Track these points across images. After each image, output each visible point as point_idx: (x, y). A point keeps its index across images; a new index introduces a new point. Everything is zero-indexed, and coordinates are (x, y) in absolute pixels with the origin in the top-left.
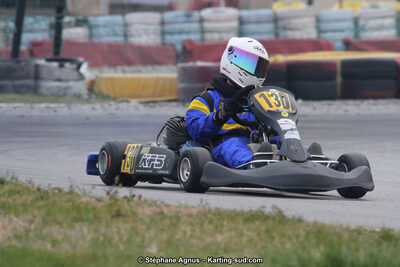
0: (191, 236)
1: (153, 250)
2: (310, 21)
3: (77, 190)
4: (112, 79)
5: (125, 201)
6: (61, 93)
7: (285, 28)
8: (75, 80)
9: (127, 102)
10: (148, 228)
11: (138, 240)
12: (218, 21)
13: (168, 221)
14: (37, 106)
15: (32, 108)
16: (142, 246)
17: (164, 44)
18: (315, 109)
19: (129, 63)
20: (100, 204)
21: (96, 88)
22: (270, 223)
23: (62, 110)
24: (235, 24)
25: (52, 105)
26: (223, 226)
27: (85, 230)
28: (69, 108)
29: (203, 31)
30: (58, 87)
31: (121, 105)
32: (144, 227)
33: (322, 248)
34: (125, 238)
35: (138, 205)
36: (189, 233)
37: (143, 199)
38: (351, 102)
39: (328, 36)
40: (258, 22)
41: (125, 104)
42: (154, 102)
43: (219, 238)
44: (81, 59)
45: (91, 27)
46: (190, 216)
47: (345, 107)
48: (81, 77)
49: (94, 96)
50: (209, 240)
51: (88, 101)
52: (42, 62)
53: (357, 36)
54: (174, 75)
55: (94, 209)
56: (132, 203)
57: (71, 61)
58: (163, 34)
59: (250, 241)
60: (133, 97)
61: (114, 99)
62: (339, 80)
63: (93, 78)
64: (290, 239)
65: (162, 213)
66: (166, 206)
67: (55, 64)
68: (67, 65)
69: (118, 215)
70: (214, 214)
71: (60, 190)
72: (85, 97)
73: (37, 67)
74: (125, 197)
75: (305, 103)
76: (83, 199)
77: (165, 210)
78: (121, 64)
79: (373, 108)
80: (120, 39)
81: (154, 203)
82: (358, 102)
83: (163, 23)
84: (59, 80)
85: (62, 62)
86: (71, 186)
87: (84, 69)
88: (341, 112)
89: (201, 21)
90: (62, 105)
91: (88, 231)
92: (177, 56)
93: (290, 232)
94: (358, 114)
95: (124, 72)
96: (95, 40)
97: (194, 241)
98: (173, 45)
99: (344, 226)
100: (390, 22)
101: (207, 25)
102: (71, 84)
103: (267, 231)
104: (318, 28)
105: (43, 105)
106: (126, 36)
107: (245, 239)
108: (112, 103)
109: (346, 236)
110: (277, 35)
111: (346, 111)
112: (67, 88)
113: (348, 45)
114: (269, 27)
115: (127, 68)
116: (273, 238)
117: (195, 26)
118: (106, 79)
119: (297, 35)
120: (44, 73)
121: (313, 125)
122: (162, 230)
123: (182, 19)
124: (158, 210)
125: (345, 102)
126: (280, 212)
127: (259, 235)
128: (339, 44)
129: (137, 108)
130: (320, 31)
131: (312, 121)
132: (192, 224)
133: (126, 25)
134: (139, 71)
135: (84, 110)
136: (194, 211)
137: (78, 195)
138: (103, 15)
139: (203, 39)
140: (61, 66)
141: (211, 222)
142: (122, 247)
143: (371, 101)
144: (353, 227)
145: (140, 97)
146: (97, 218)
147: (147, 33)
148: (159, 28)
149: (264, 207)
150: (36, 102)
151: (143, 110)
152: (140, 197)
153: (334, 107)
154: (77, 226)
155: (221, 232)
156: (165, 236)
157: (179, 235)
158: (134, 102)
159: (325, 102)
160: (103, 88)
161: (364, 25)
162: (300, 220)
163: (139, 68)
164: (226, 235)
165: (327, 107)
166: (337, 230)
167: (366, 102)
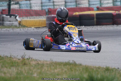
0: (47, 70)
1: (35, 75)
2: (86, 2)
3: (12, 57)
4: (26, 21)
5: (27, 60)
6: (11, 25)
7: (79, 4)
8: (15, 21)
9: (31, 27)
10: (34, 68)
11: (31, 72)
12: (59, 2)
13: (40, 66)
14: (3, 29)
15: (1, 30)
16: (32, 74)
17: (42, 9)
18: (88, 29)
19: (32, 15)
20: (20, 61)
21: (21, 24)
22: (72, 66)
23: (11, 30)
24: (64, 3)
25: (8, 29)
26: (57, 67)
27: (14, 69)
28: (13, 30)
29: (54, 5)
30: (9, 23)
31: (29, 28)
32: (33, 68)
33: (87, 74)
34: (27, 72)
35: (31, 61)
36: (46, 69)
37: (33, 59)
38: (99, 26)
39: (92, 6)
40: (71, 2)
41: (30, 28)
42: (39, 27)
43: (56, 71)
44: (17, 15)
45: (20, 5)
46: (47, 64)
47: (97, 28)
48: (17, 20)
49: (21, 26)
50: (53, 71)
51: (19, 28)
52: (5, 16)
53: (101, 6)
54: (45, 19)
55: (17, 62)
56: (29, 60)
57: (13, 15)
58: (42, 6)
59: (65, 71)
60: (32, 26)
61: (27, 27)
62: (95, 19)
63: (20, 20)
64: (78, 71)
65: (38, 63)
66: (40, 61)
67: (9, 16)
68: (12, 16)
69: (25, 64)
70: (55, 63)
71: (7, 57)
72: (18, 26)
73: (3, 17)
74: (27, 59)
75: (85, 27)
76: (15, 59)
77: (39, 62)
78: (29, 16)
79: (106, 28)
80: (29, 8)
81: (36, 60)
82: (101, 26)
83: (42, 3)
84: (10, 21)
85: (11, 16)
86: (11, 55)
87: (17, 18)
88: (96, 29)
89: (54, 2)
90: (11, 29)
91: (15, 69)
92: (46, 13)
93: (77, 69)
94: (101, 30)
95: (30, 18)
96: (21, 9)
97: (48, 72)
98: (45, 10)
99: (94, 66)
100: (111, 1)
101: (55, 3)
102: (14, 22)
103: (71, 68)
104: (89, 3)
105: (5, 29)
106: (31, 7)
107: (64, 71)
108: (26, 28)
109: (95, 69)
110: (77, 6)
111: (97, 29)
112: (12, 24)
113: (98, 9)
114: (74, 3)
115: (31, 17)
116: (72, 71)
117: (52, 4)
118: (24, 21)
119: (82, 6)
120: (5, 19)
121: (87, 34)
122: (38, 69)
123: (48, 2)
124: (37, 62)
125: (97, 26)
126: (75, 62)
127: (68, 70)
128: (95, 9)
129: (34, 30)
130: (89, 5)
131: (87, 32)
132: (47, 67)
133: (30, 4)
134: (35, 18)
135: (17, 30)
136: (48, 63)
137: (13, 58)
138: (24, 1)
139: (54, 8)
140: (10, 17)
141: (53, 66)
142: (26, 74)
143: (105, 26)
144: (97, 66)
145: (35, 26)
146: (18, 65)
147: (36, 6)
148: (40, 4)
149: (70, 61)
150: (3, 28)
151: (36, 30)
152: (32, 58)
153: (94, 28)
154: (12, 68)
155: (56, 69)
156: (39, 71)
157: (43, 70)
158: (33, 28)
159: (91, 27)
160: (23, 23)
161: (103, 3)
162: (81, 65)
163: (35, 17)
164: (58, 70)
165: (92, 28)
166: (92, 68)
167: (103, 26)
